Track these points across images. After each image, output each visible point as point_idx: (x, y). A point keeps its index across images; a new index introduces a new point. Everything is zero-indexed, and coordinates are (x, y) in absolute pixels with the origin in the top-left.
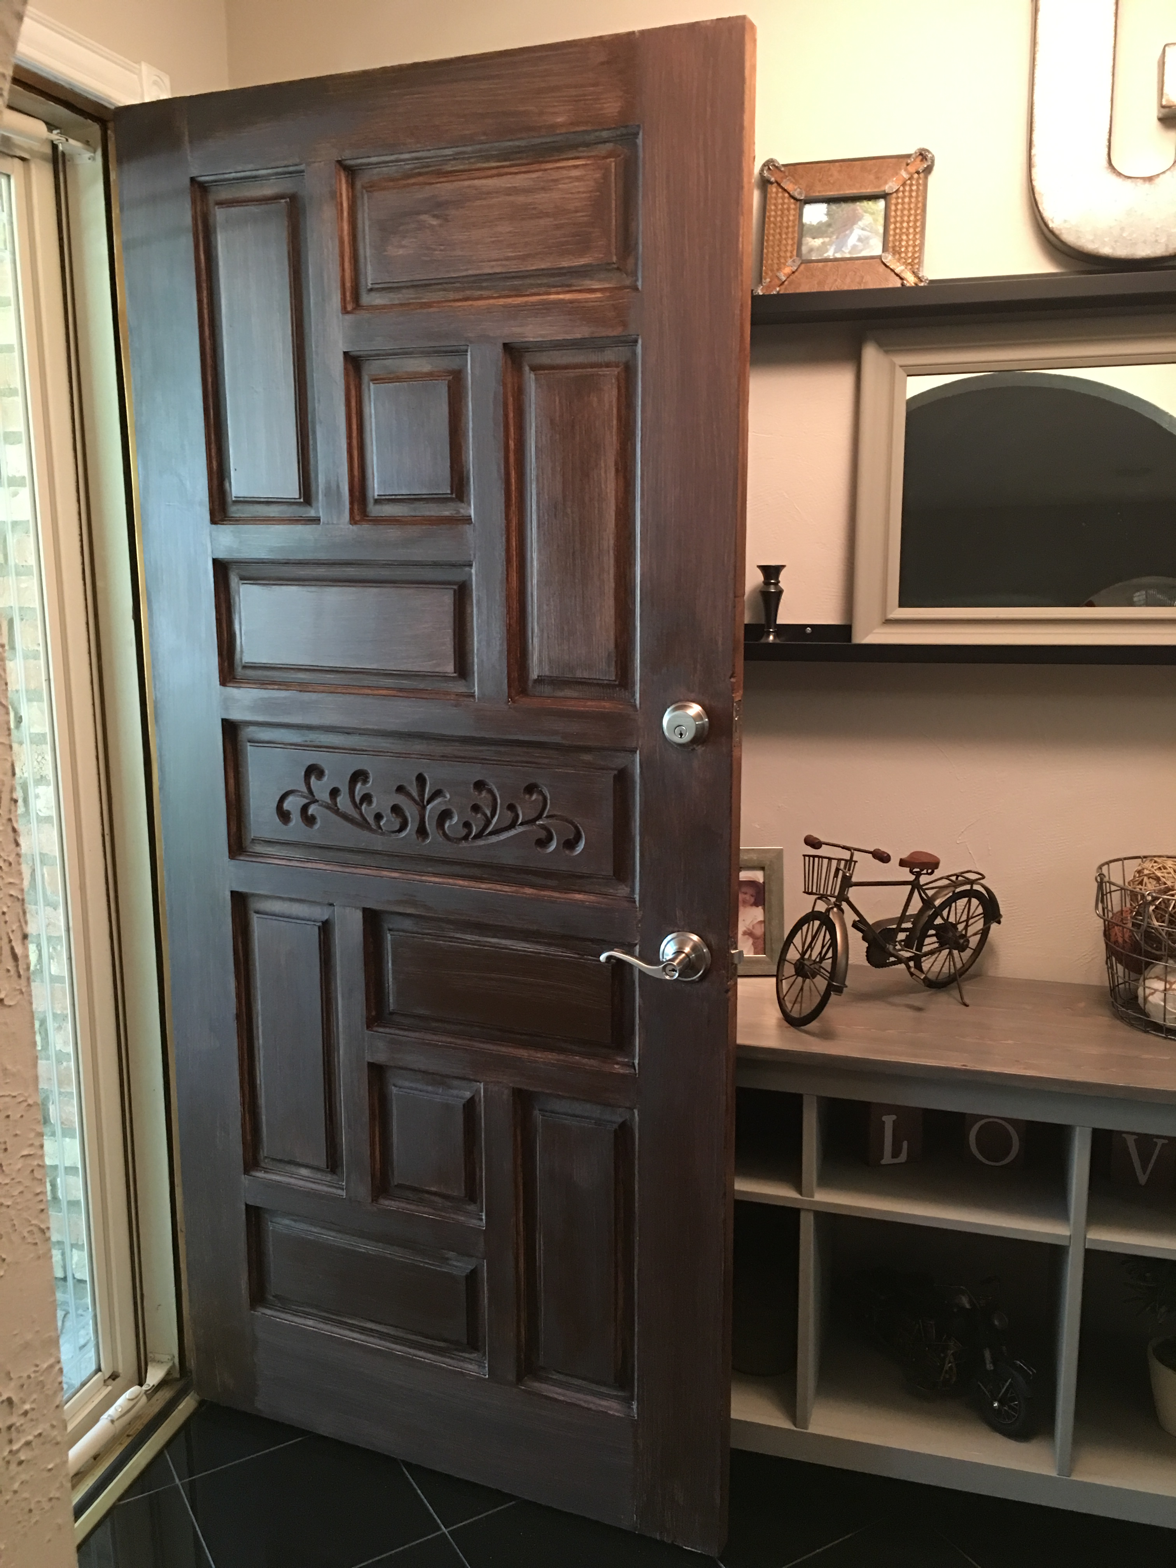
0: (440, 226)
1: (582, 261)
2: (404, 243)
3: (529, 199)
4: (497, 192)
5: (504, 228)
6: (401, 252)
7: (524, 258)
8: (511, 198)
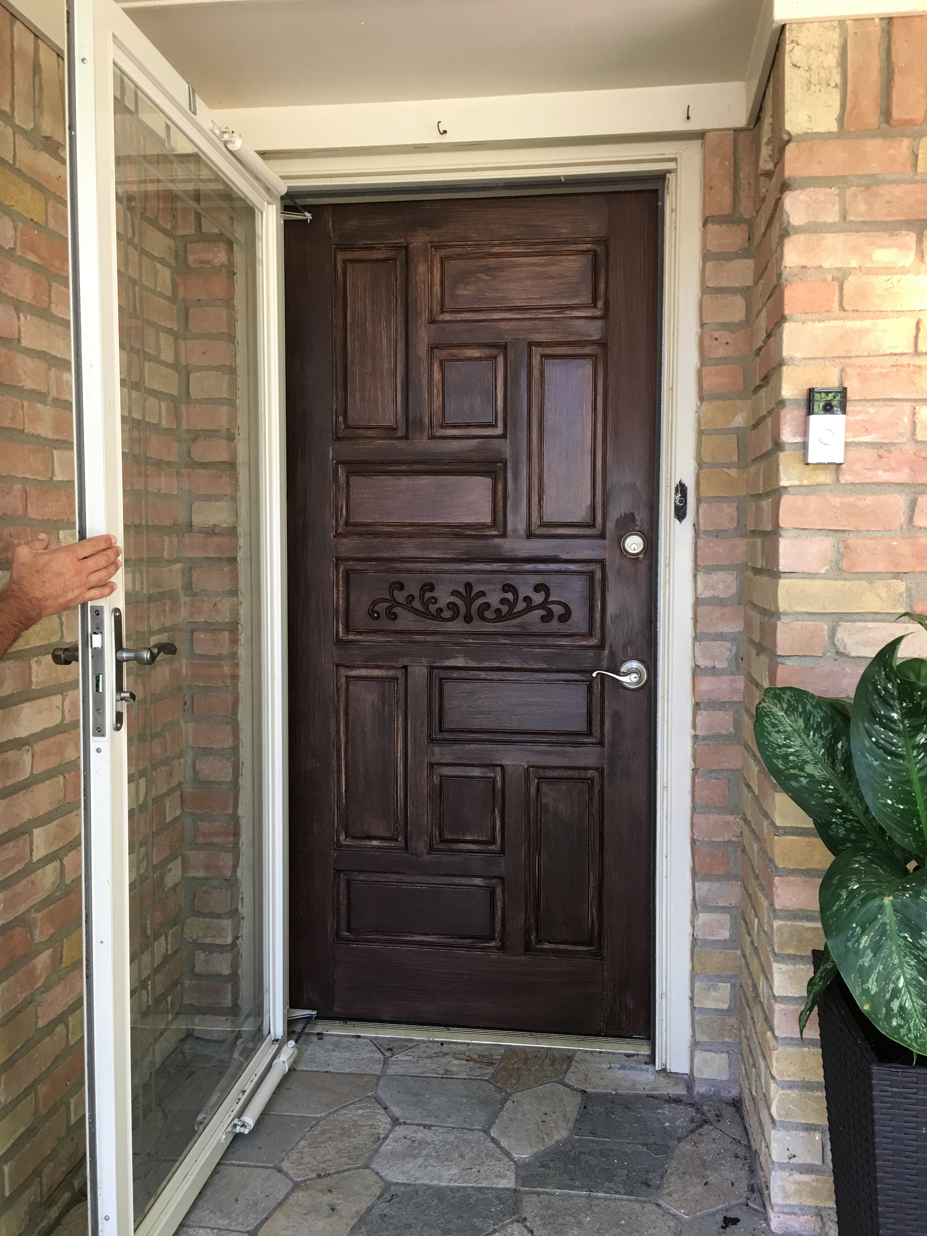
0: (490, 280)
1: (574, 302)
2: (468, 288)
3: (544, 269)
4: (526, 265)
5: (529, 283)
6: (466, 292)
7: (540, 299)
8: (534, 268)
